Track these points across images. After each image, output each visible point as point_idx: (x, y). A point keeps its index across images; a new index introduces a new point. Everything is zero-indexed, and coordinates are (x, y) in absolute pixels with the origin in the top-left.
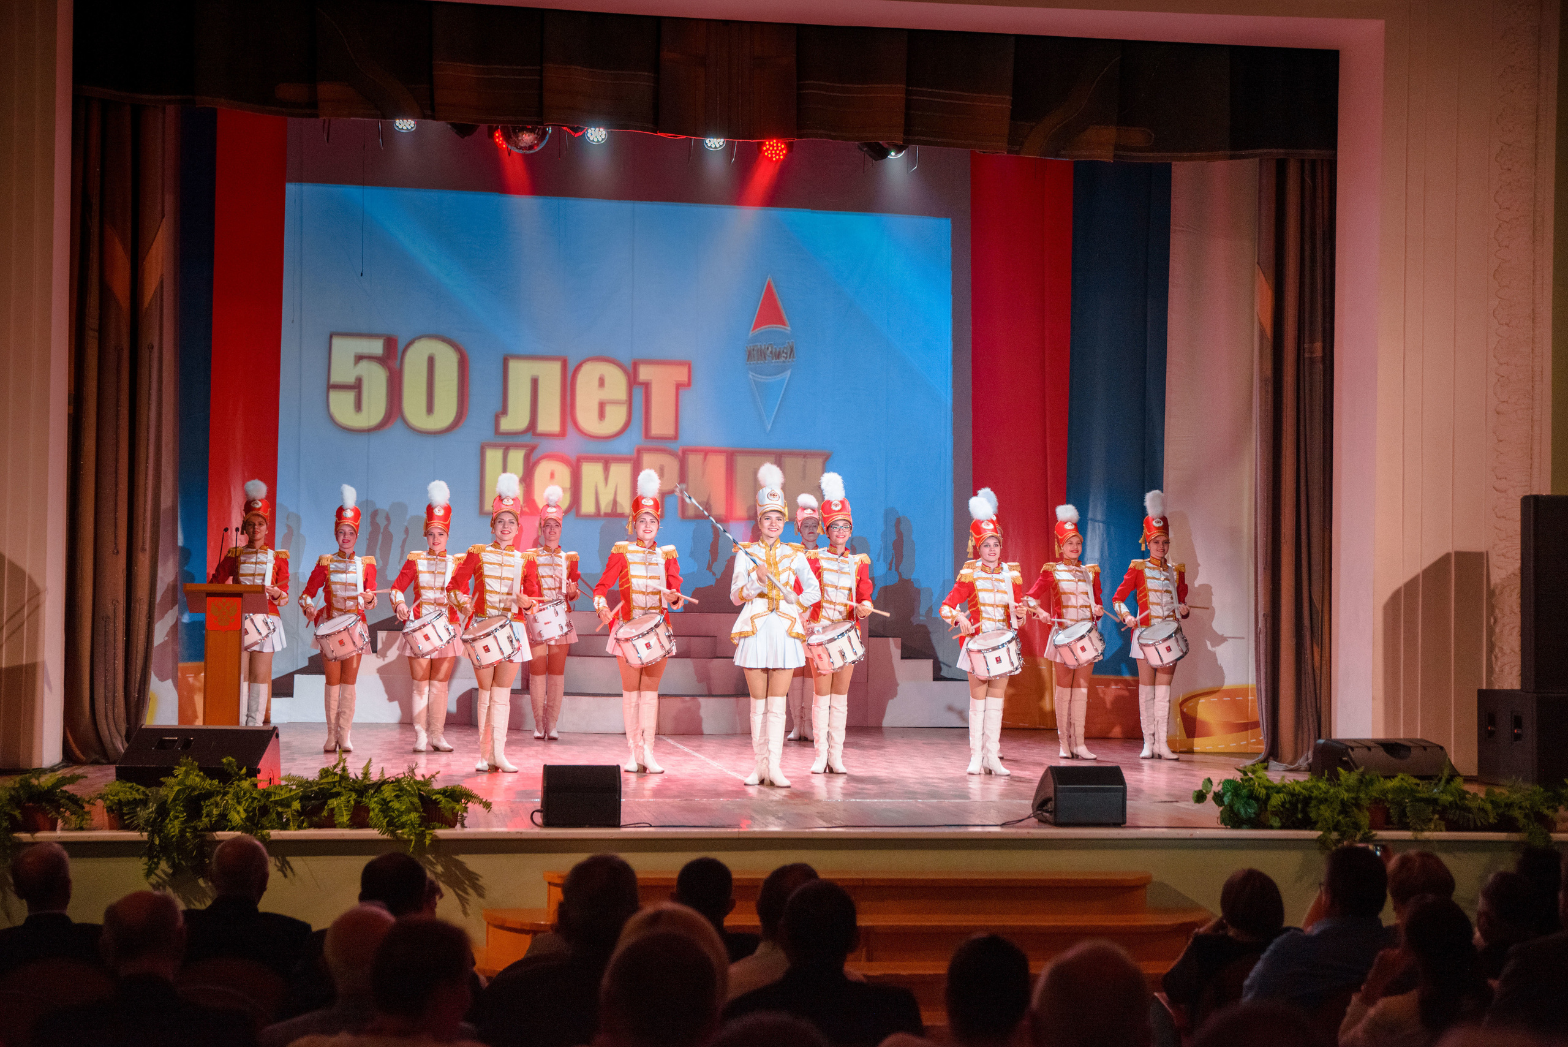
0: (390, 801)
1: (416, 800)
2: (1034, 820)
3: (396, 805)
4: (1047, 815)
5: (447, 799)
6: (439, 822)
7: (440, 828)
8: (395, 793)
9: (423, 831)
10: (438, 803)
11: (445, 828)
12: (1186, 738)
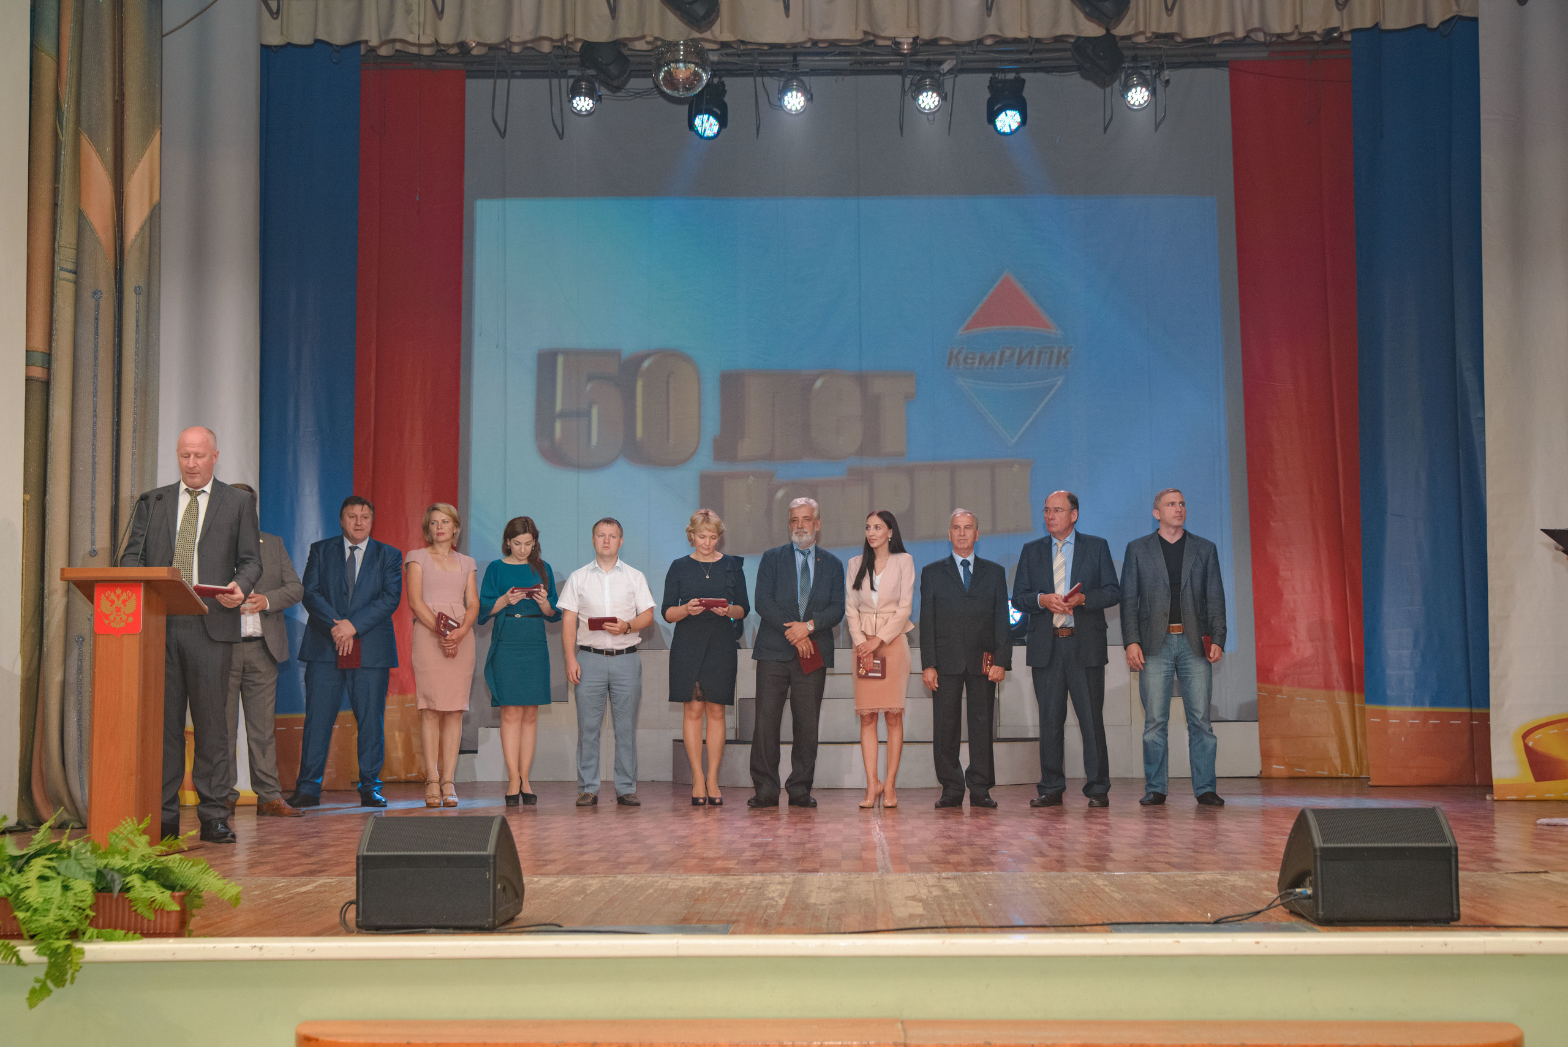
0: (27, 888)
1: (83, 887)
2: (1279, 914)
3: (34, 895)
4: (1305, 902)
5: (152, 884)
6: (122, 929)
7: (125, 938)
8: (40, 874)
9: (68, 947)
10: (128, 890)
11: (133, 939)
12: (1530, 778)
